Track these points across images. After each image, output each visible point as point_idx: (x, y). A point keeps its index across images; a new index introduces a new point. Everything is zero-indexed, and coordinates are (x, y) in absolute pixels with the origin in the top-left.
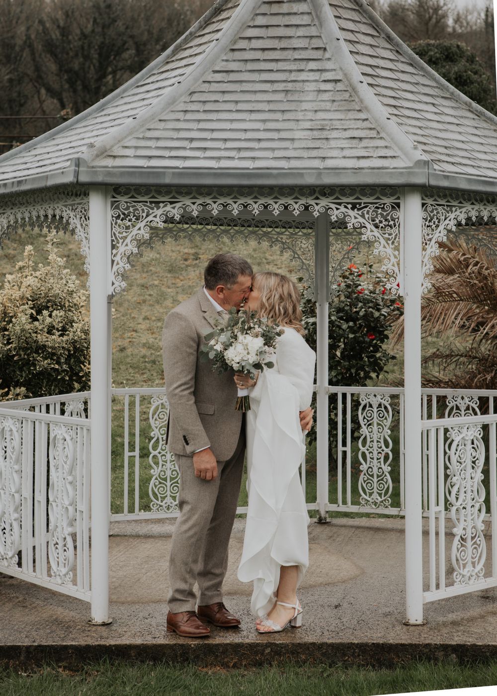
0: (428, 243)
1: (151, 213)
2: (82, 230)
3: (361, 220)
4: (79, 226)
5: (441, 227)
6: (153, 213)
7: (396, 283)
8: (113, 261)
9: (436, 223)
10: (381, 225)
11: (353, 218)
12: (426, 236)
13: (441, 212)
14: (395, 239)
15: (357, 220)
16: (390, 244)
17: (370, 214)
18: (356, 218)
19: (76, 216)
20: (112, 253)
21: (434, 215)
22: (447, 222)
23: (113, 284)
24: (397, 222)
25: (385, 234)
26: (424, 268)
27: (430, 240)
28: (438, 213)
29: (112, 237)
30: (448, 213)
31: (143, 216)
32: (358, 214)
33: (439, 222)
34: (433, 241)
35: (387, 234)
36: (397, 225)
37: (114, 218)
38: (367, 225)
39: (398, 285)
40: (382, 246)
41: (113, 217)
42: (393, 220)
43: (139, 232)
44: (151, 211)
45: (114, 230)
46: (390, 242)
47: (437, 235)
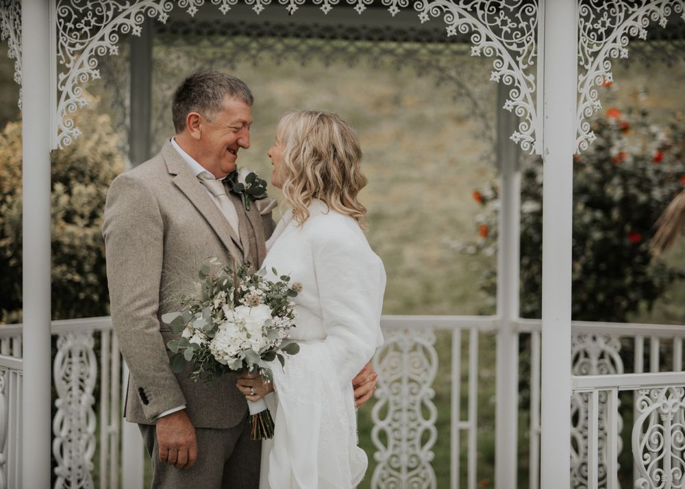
0: (590, 60)
1: (120, 10)
2: (16, 41)
3: (470, 19)
4: (12, 34)
5: (617, 33)
6: (124, 10)
7: (530, 131)
8: (59, 93)
9: (608, 24)
10: (505, 29)
11: (456, 16)
12: (586, 49)
13: (616, 5)
14: (529, 52)
15: (463, 20)
16: (520, 63)
17: (486, 9)
18: (461, 16)
19: (9, 18)
20: (58, 80)
21: (603, 10)
22: (629, 22)
23: (60, 131)
24: (533, 22)
25: (511, 44)
26: (582, 106)
27: (595, 54)
28: (611, 6)
29: (58, 52)
30: (632, 6)
31: (107, 16)
32: (466, 10)
33: (613, 22)
34: (601, 57)
35: (515, 45)
36: (533, 28)
37: (61, 20)
38: (481, 29)
39: (533, 135)
40: (506, 65)
41: (59, 17)
42: (526, 18)
43: (101, 43)
44: (121, 8)
45: (61, 40)
46: (520, 59)
47: (609, 45)
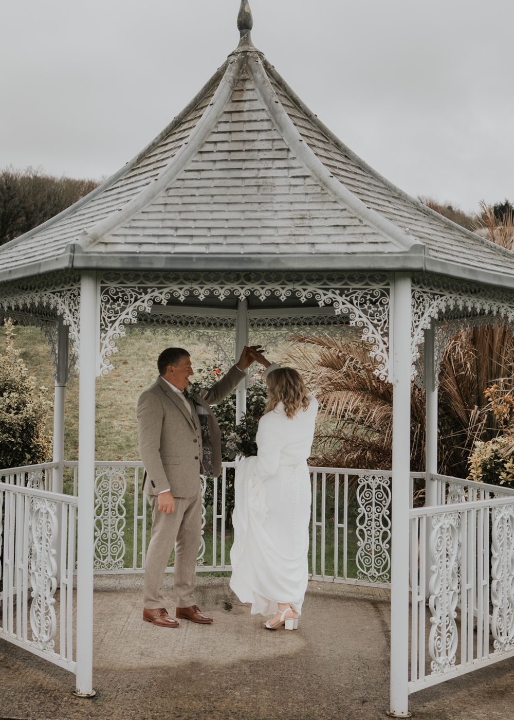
0: (415, 329)
1: (139, 298)
2: (71, 315)
3: (349, 305)
4: (67, 312)
5: (426, 315)
6: (141, 298)
7: (385, 369)
8: (101, 344)
9: (422, 310)
10: (370, 311)
11: (341, 303)
12: (414, 323)
13: (425, 299)
14: (384, 325)
15: (345, 306)
16: (379, 330)
17: (359, 300)
18: (344, 304)
19: (64, 303)
20: (101, 337)
21: (420, 302)
22: (431, 309)
23: (101, 366)
24: (387, 308)
25: (373, 320)
26: (412, 356)
27: (417, 326)
28: (423, 300)
29: (101, 321)
30: (432, 301)
31: (131, 301)
32: (346, 300)
33: (424, 309)
34: (420, 328)
35: (376, 320)
36: (387, 311)
37: (103, 303)
38: (356, 311)
39: (387, 372)
40: (371, 332)
41: (102, 301)
42: (382, 305)
43: (127, 316)
44: (139, 296)
45: (103, 315)
46: (379, 328)
47: (423, 322)
